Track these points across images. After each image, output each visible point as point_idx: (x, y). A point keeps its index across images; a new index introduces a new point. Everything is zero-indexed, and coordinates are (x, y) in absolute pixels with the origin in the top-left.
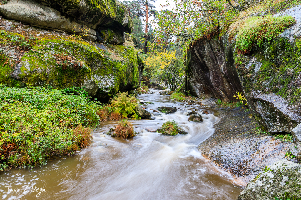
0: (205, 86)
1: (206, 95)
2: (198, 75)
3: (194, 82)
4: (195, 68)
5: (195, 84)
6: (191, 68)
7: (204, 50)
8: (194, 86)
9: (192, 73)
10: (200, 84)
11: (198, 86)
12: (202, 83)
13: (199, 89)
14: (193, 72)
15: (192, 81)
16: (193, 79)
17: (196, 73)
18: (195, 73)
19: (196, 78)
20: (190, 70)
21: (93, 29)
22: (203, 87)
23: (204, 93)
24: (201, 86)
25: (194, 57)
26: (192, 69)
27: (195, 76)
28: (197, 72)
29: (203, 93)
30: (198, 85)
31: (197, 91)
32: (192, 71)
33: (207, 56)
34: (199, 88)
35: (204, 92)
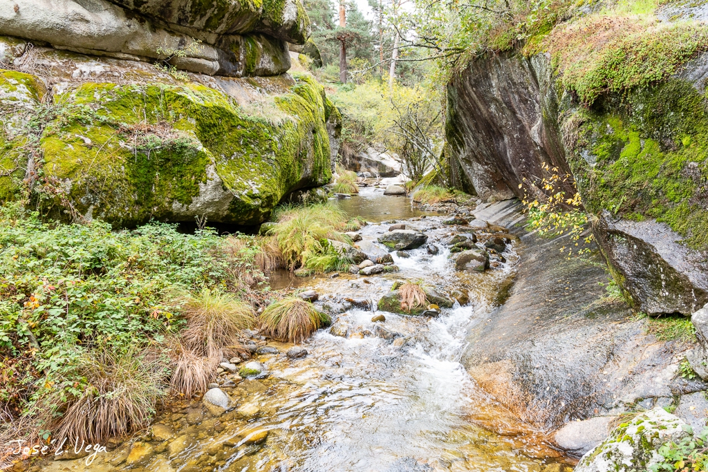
0: (496, 171)
1: (497, 191)
2: (478, 145)
3: (468, 161)
4: (469, 127)
5: (471, 165)
6: (460, 127)
7: (491, 86)
8: (469, 169)
9: (462, 138)
10: (482, 165)
11: (479, 170)
12: (487, 164)
13: (481, 178)
14: (465, 136)
15: (463, 159)
16: (466, 154)
17: (472, 139)
18: (469, 139)
19: (473, 151)
20: (457, 131)
21: (209, 44)
22: (491, 174)
23: (494, 188)
24: (486, 171)
25: (465, 102)
26: (463, 130)
27: (469, 146)
28: (475, 138)
29: (490, 187)
30: (479, 168)
31: (476, 182)
32: (463, 135)
33: (497, 100)
34: (481, 175)
35: (494, 185)
